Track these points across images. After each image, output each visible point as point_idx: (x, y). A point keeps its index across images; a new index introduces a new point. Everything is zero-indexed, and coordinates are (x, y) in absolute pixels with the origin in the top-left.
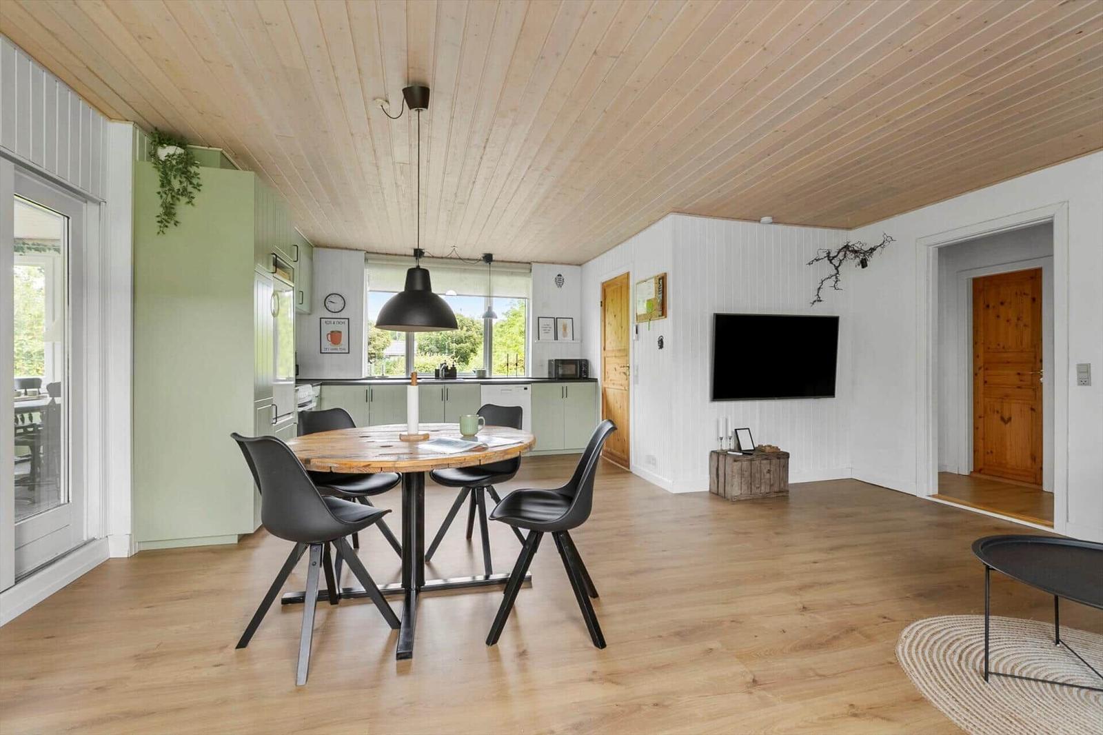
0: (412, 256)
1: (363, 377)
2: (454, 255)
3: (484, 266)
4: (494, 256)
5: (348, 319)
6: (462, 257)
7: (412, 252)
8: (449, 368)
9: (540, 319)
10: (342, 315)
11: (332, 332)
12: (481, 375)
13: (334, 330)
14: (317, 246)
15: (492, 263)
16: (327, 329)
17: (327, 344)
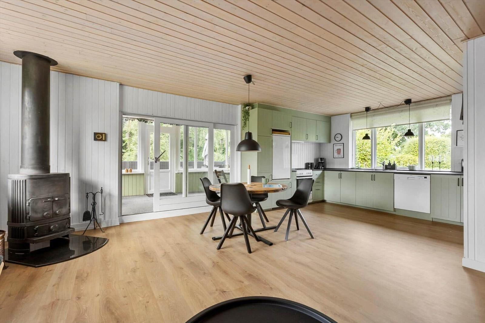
0: (364, 111)
1: (350, 168)
2: (381, 106)
3: (406, 107)
4: (412, 100)
5: (343, 143)
6: (386, 106)
7: (364, 109)
8: (392, 165)
9: (458, 131)
10: (341, 142)
11: (338, 149)
12: (411, 168)
13: (338, 148)
14: (332, 116)
15: (411, 104)
16: (336, 148)
17: (336, 155)
